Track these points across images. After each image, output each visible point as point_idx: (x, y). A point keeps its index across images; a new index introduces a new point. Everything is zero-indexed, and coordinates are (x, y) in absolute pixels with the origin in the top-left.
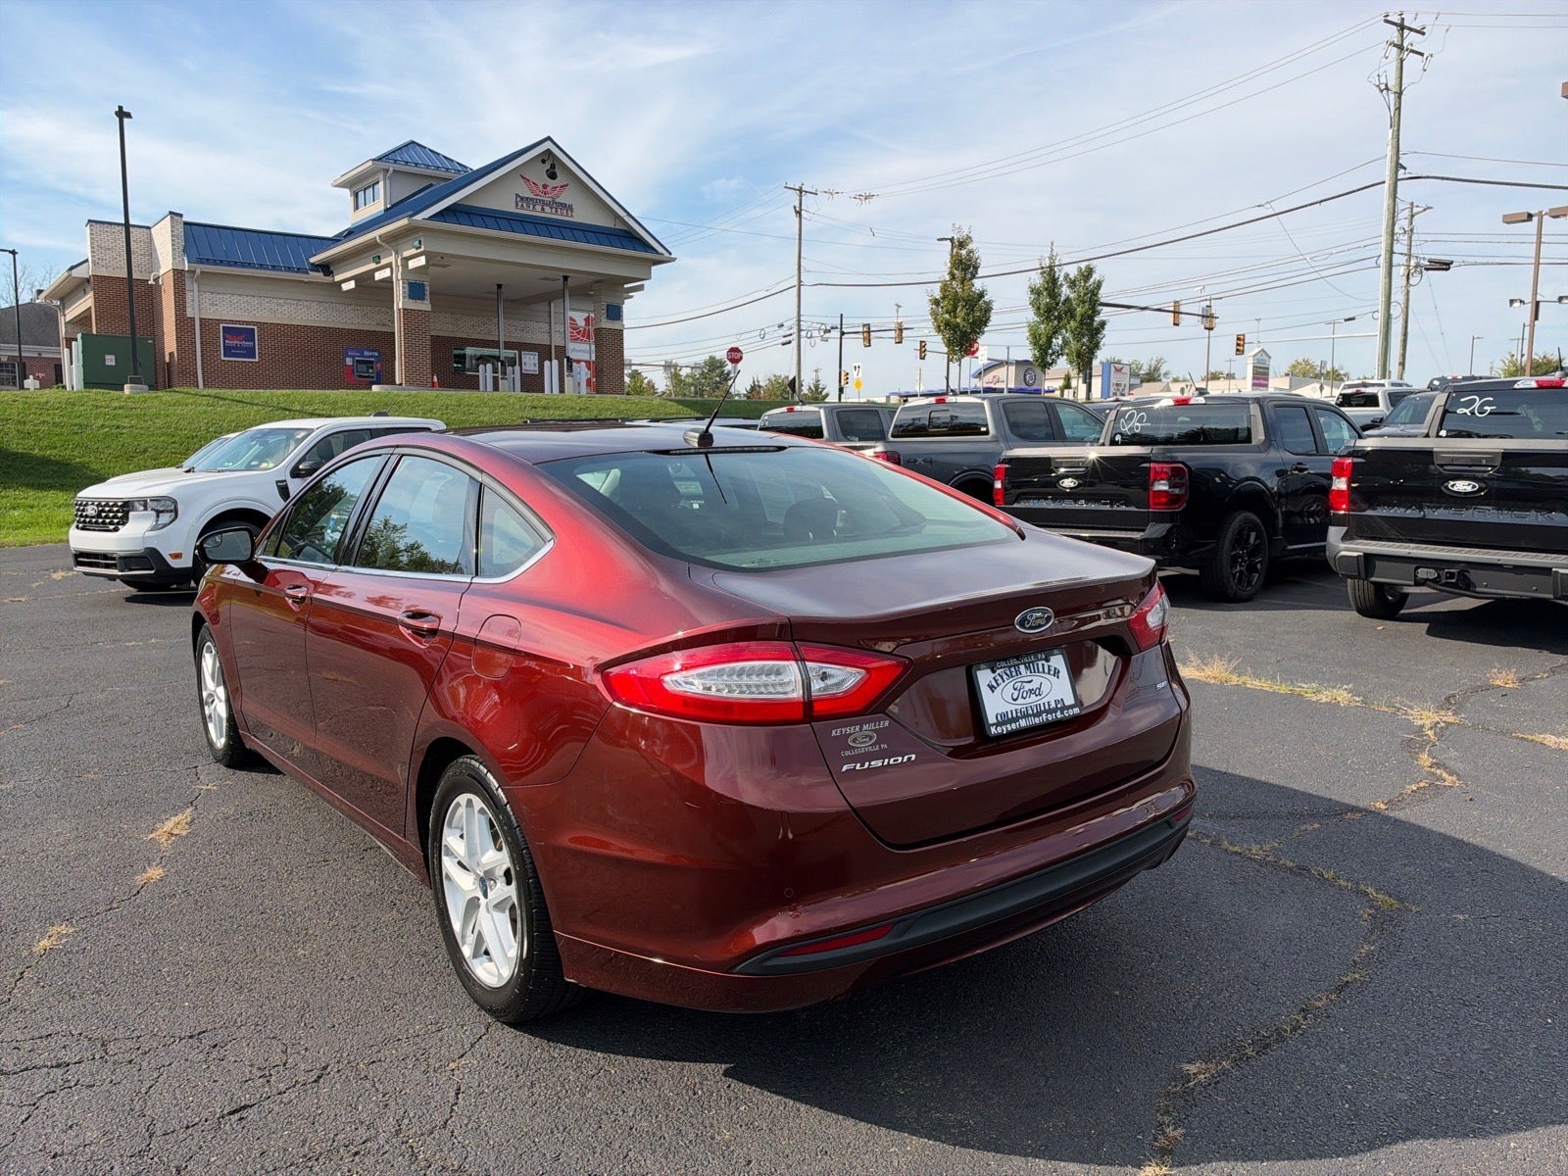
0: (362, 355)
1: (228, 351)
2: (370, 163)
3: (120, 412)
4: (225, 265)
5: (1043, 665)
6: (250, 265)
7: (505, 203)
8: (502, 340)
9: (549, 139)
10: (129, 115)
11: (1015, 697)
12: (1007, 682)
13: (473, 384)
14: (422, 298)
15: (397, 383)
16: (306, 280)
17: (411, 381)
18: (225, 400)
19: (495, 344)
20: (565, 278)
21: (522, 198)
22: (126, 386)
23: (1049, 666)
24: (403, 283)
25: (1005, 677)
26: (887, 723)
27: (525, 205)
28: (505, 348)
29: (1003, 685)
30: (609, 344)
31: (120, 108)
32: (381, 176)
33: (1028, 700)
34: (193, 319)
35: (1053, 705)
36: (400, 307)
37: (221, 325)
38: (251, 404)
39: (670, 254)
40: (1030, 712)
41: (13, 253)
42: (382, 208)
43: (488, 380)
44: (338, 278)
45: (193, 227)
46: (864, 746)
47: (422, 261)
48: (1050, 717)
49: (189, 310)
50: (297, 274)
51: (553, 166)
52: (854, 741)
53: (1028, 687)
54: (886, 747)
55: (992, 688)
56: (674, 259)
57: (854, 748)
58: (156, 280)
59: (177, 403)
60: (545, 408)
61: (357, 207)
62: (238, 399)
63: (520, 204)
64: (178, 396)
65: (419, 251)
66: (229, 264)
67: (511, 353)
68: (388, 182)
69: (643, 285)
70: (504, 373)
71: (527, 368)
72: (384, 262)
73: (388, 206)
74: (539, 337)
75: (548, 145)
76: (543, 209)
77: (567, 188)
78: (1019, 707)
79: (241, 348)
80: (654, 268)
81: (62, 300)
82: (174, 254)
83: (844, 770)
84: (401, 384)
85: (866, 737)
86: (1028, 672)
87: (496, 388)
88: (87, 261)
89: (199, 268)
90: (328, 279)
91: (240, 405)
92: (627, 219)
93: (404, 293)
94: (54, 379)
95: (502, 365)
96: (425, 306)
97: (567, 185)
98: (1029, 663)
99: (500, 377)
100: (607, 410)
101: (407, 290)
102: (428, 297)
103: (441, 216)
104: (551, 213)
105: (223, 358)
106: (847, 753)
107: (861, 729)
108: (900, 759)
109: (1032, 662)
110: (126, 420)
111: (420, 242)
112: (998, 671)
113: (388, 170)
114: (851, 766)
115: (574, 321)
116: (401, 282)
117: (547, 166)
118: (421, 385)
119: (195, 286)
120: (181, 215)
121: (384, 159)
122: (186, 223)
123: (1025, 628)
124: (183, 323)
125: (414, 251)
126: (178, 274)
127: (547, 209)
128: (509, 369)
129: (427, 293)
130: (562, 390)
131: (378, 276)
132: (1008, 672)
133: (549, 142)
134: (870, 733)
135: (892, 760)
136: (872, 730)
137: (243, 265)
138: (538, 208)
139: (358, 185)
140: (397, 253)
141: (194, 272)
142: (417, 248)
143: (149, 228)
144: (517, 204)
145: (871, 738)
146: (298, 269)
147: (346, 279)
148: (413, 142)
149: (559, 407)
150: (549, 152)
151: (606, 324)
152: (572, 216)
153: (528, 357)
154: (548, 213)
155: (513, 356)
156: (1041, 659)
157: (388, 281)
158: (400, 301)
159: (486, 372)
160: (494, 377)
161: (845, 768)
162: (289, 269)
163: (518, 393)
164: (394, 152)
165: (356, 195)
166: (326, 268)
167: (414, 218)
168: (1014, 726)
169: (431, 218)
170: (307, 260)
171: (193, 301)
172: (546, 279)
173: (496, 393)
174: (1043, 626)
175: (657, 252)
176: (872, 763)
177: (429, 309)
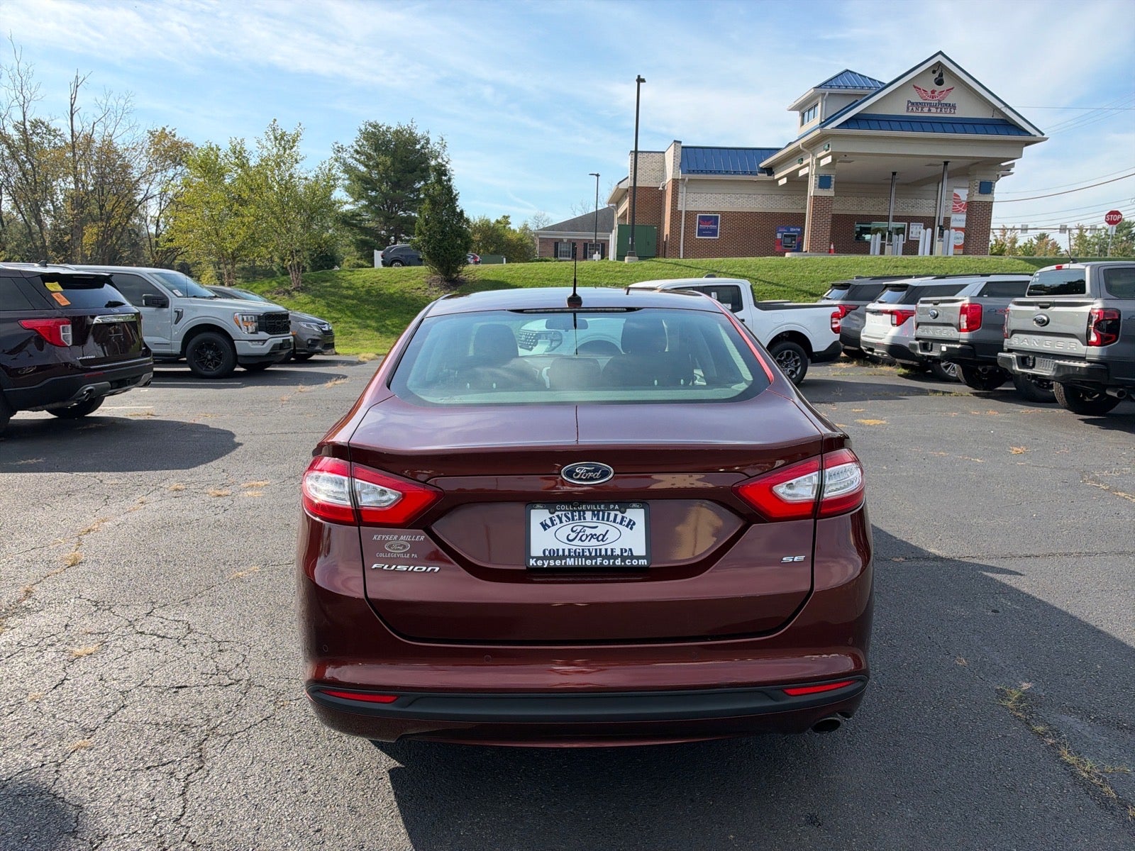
0: (789, 231)
1: (701, 232)
2: (813, 90)
3: (619, 274)
4: (704, 173)
5: (616, 515)
6: (720, 172)
7: (899, 109)
8: (891, 214)
9: (941, 53)
10: (643, 81)
11: (570, 538)
12: (565, 523)
13: (864, 249)
14: (828, 187)
15: (804, 250)
16: (756, 180)
17: (813, 249)
18: (680, 265)
19: (886, 218)
20: (946, 163)
21: (913, 104)
22: (626, 258)
23: (623, 518)
24: (816, 177)
25: (564, 519)
26: (422, 538)
27: (914, 109)
28: (893, 221)
29: (559, 525)
30: (979, 215)
31: (639, 76)
32: (820, 99)
33: (586, 543)
34: (681, 212)
35: (618, 552)
36: (812, 195)
37: (698, 215)
38: (696, 268)
39: (1043, 134)
40: (587, 554)
41: (598, 175)
42: (819, 122)
43: (877, 246)
44: (776, 177)
45: (688, 149)
46: (398, 552)
47: (829, 160)
48: (606, 563)
49: (679, 205)
50: (750, 176)
51: (941, 75)
52: (389, 547)
53: (589, 531)
54: (416, 556)
55: (545, 526)
56: (1046, 139)
57: (388, 552)
58: (663, 187)
59: (652, 268)
60: (905, 267)
61: (802, 124)
62: (688, 265)
63: (910, 108)
64: (654, 263)
65: (828, 152)
66: (707, 172)
67: (899, 225)
68: (824, 102)
69: (1014, 164)
70: (890, 240)
71: (914, 236)
72: (805, 162)
73: (823, 121)
74: (927, 211)
75: (940, 58)
76: (930, 110)
77: (952, 91)
78: (574, 548)
79: (709, 230)
80: (1025, 149)
81: (617, 203)
82: (674, 169)
83: (374, 567)
84: (806, 252)
85: (400, 546)
86: (595, 519)
87: (882, 252)
88: (628, 178)
89: (687, 177)
90: (770, 178)
91: (689, 269)
92: (1004, 110)
93: (815, 184)
94: (582, 255)
95: (889, 234)
96: (830, 193)
97: (952, 89)
98: (599, 511)
99: (887, 243)
100: (958, 268)
101: (818, 182)
102: (833, 186)
103: (846, 124)
104: (937, 112)
105: (697, 237)
106: (382, 555)
107: (398, 539)
108: (424, 568)
109: (602, 511)
110: (621, 280)
111: (829, 146)
112: (557, 513)
113: (825, 94)
114: (380, 566)
115: (958, 196)
116: (814, 177)
117: (936, 75)
118: (820, 251)
119: (685, 188)
120: (680, 142)
121: (823, 86)
122: (683, 147)
123: (572, 478)
124: (676, 214)
125: (824, 153)
126: (675, 182)
127: (933, 110)
128: (895, 237)
129: (833, 183)
130: (931, 253)
131: (801, 173)
132: (570, 516)
133: (940, 56)
134: (405, 543)
135: (417, 568)
136: (407, 541)
137: (715, 173)
138: (926, 109)
139: (804, 108)
140: (813, 155)
141: (684, 180)
142: (826, 151)
143: (664, 153)
144: (908, 108)
145: (405, 547)
146: (751, 172)
147: (781, 177)
148: (847, 70)
149: (917, 267)
150: (939, 64)
151: (978, 198)
152: (954, 113)
153: (915, 227)
154: (935, 113)
155: (903, 226)
156: (613, 510)
157: (807, 175)
158: (812, 189)
159: (874, 240)
160: (882, 244)
161: (375, 566)
162: (745, 173)
163: (900, 256)
164: (831, 80)
165: (803, 115)
166: (769, 170)
167: (825, 128)
168: (558, 563)
169: (838, 127)
170: (758, 165)
171: (682, 199)
172: (930, 165)
173: (882, 256)
174: (596, 479)
175: (1030, 134)
176: (399, 567)
177: (833, 195)
